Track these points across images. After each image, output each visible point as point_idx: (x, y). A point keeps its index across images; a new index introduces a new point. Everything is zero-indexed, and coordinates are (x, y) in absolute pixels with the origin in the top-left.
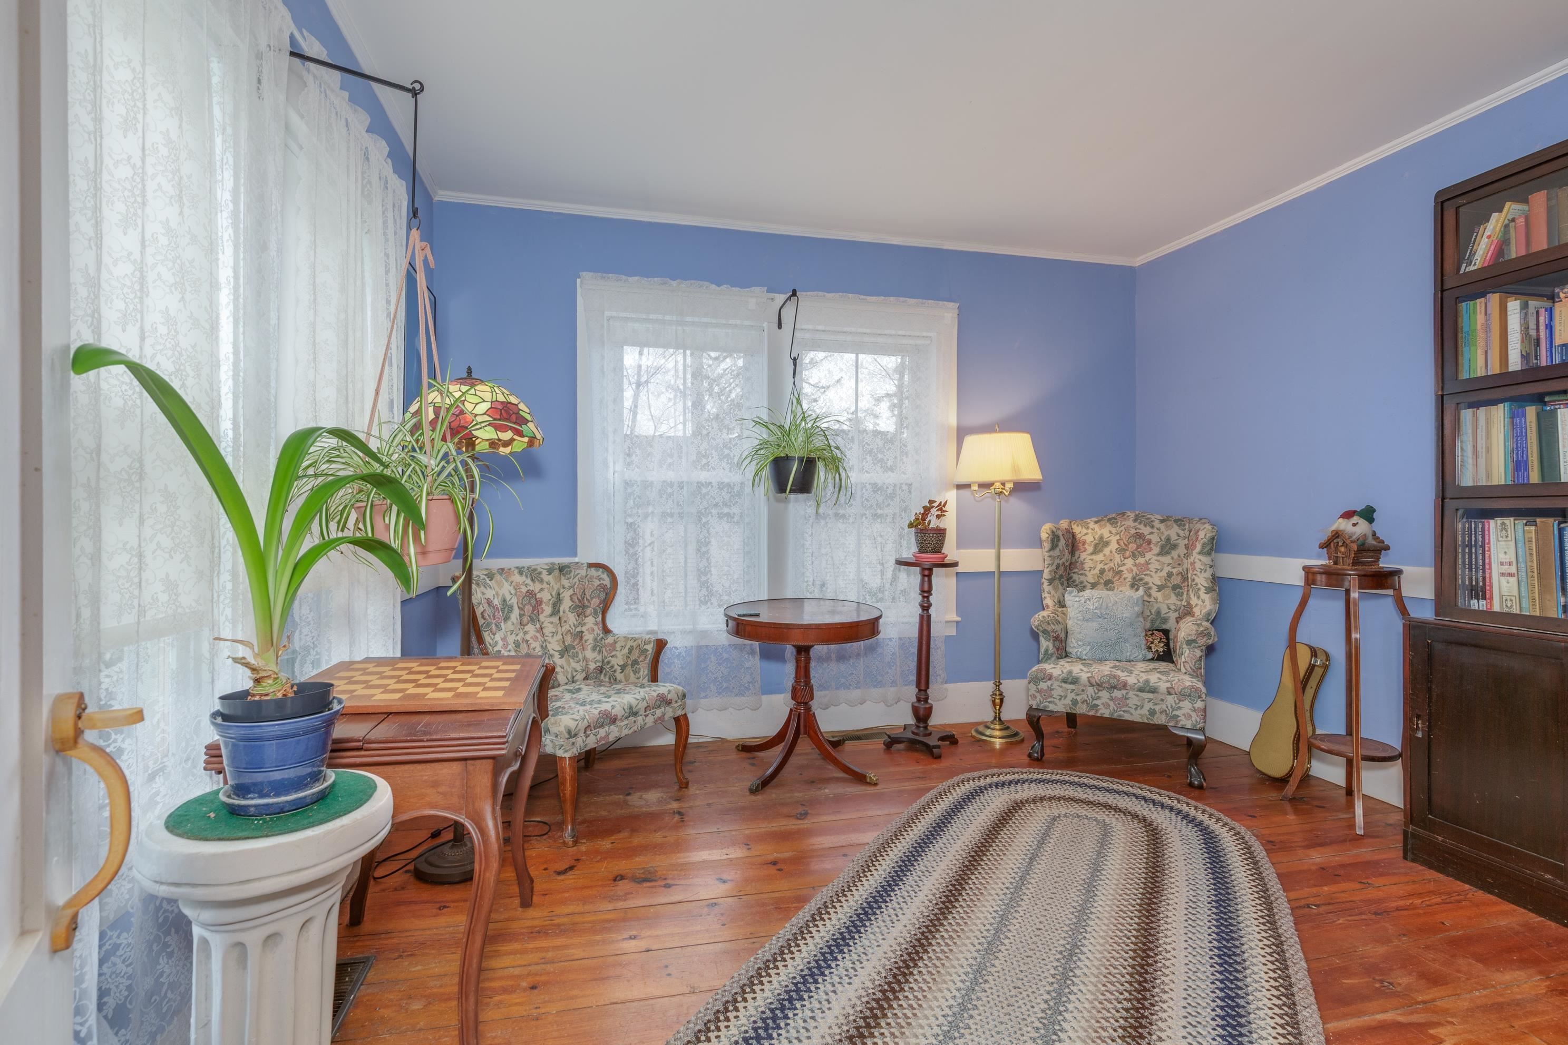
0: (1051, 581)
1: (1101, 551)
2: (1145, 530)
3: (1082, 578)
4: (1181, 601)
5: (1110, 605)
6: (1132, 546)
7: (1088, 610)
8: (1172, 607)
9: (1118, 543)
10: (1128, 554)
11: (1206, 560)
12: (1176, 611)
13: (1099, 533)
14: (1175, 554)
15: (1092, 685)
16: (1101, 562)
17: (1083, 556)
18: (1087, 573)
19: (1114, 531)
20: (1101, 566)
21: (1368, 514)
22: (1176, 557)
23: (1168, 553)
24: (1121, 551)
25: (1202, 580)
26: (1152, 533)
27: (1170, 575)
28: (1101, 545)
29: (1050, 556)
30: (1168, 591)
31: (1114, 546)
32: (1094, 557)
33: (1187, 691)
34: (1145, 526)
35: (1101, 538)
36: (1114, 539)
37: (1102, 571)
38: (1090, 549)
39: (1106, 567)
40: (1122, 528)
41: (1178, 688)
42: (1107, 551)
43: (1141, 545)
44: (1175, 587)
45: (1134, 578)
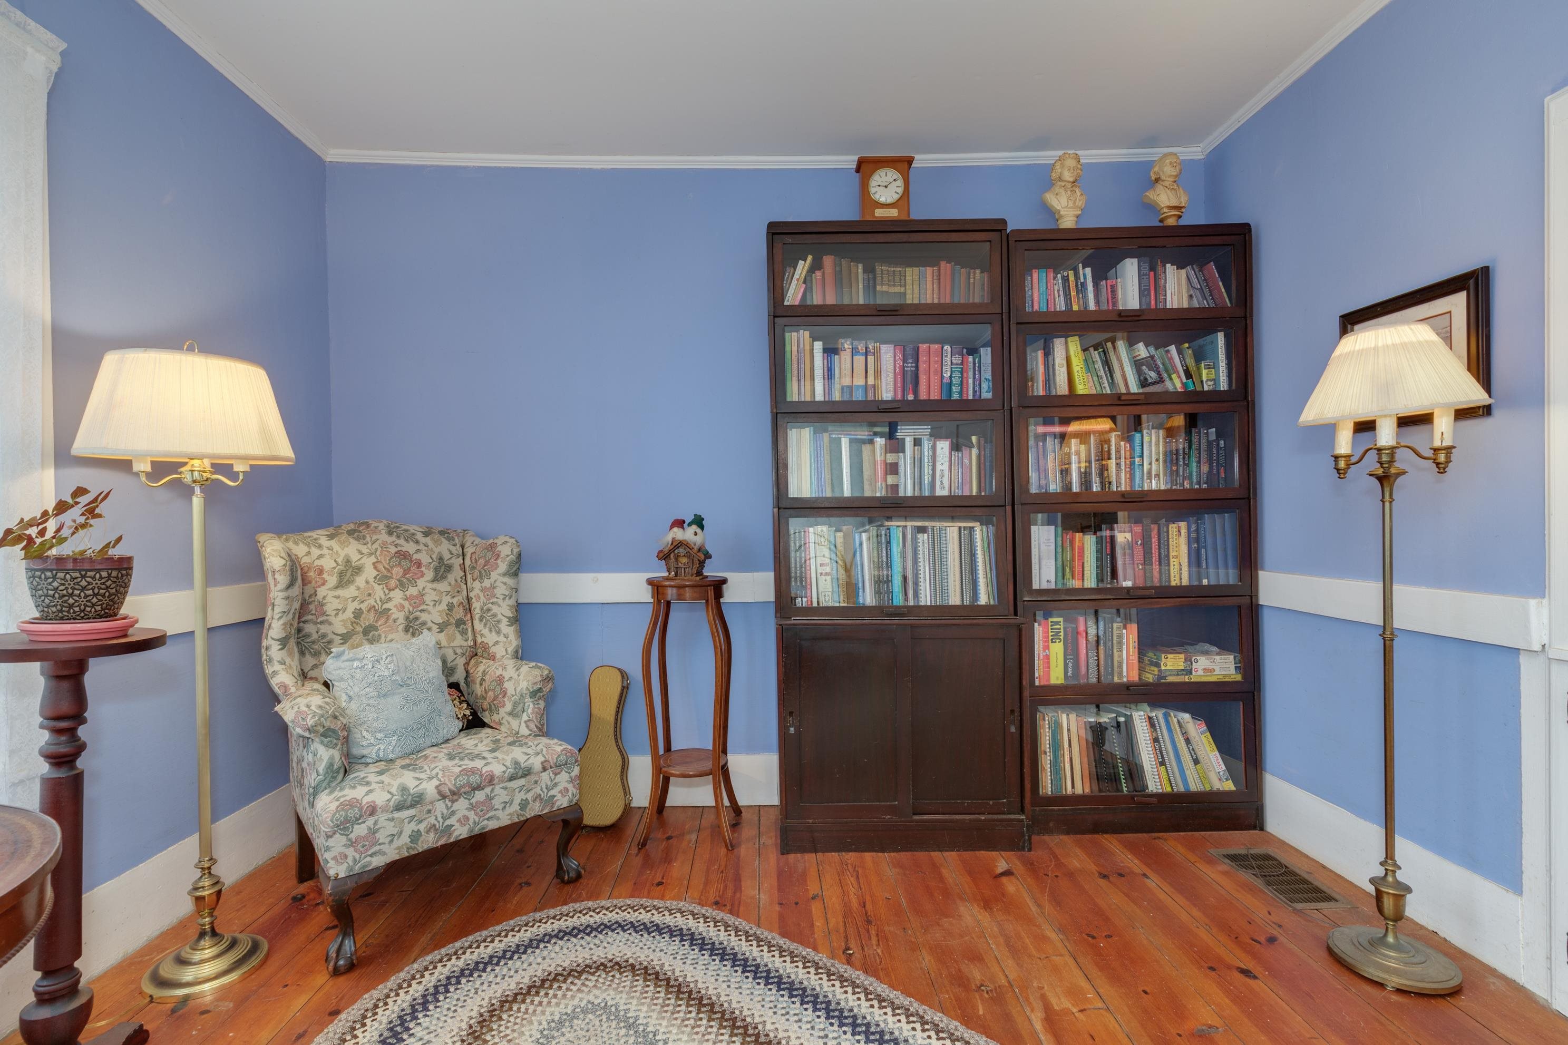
0: (284, 642)
1: (350, 582)
2: (410, 547)
3: (324, 629)
4: (466, 640)
5: (408, 664)
6: (397, 572)
7: (382, 679)
8: (459, 651)
9: (375, 568)
10: (393, 583)
11: (510, 581)
12: (463, 654)
13: (342, 554)
14: (451, 577)
15: (444, 797)
16: (354, 599)
17: (321, 592)
18: (332, 619)
19: (365, 550)
20: (356, 605)
21: (699, 522)
22: (453, 582)
23: (443, 578)
24: (382, 579)
25: (504, 610)
26: (418, 551)
27: (451, 607)
28: (348, 574)
29: (287, 598)
30: (452, 629)
31: (369, 573)
32: (339, 592)
33: (563, 758)
34: (407, 541)
35: (348, 561)
36: (368, 562)
37: (358, 614)
38: (332, 580)
39: (364, 606)
40: (376, 545)
41: (552, 759)
42: (360, 581)
43: (409, 569)
44: (459, 623)
45: (407, 618)
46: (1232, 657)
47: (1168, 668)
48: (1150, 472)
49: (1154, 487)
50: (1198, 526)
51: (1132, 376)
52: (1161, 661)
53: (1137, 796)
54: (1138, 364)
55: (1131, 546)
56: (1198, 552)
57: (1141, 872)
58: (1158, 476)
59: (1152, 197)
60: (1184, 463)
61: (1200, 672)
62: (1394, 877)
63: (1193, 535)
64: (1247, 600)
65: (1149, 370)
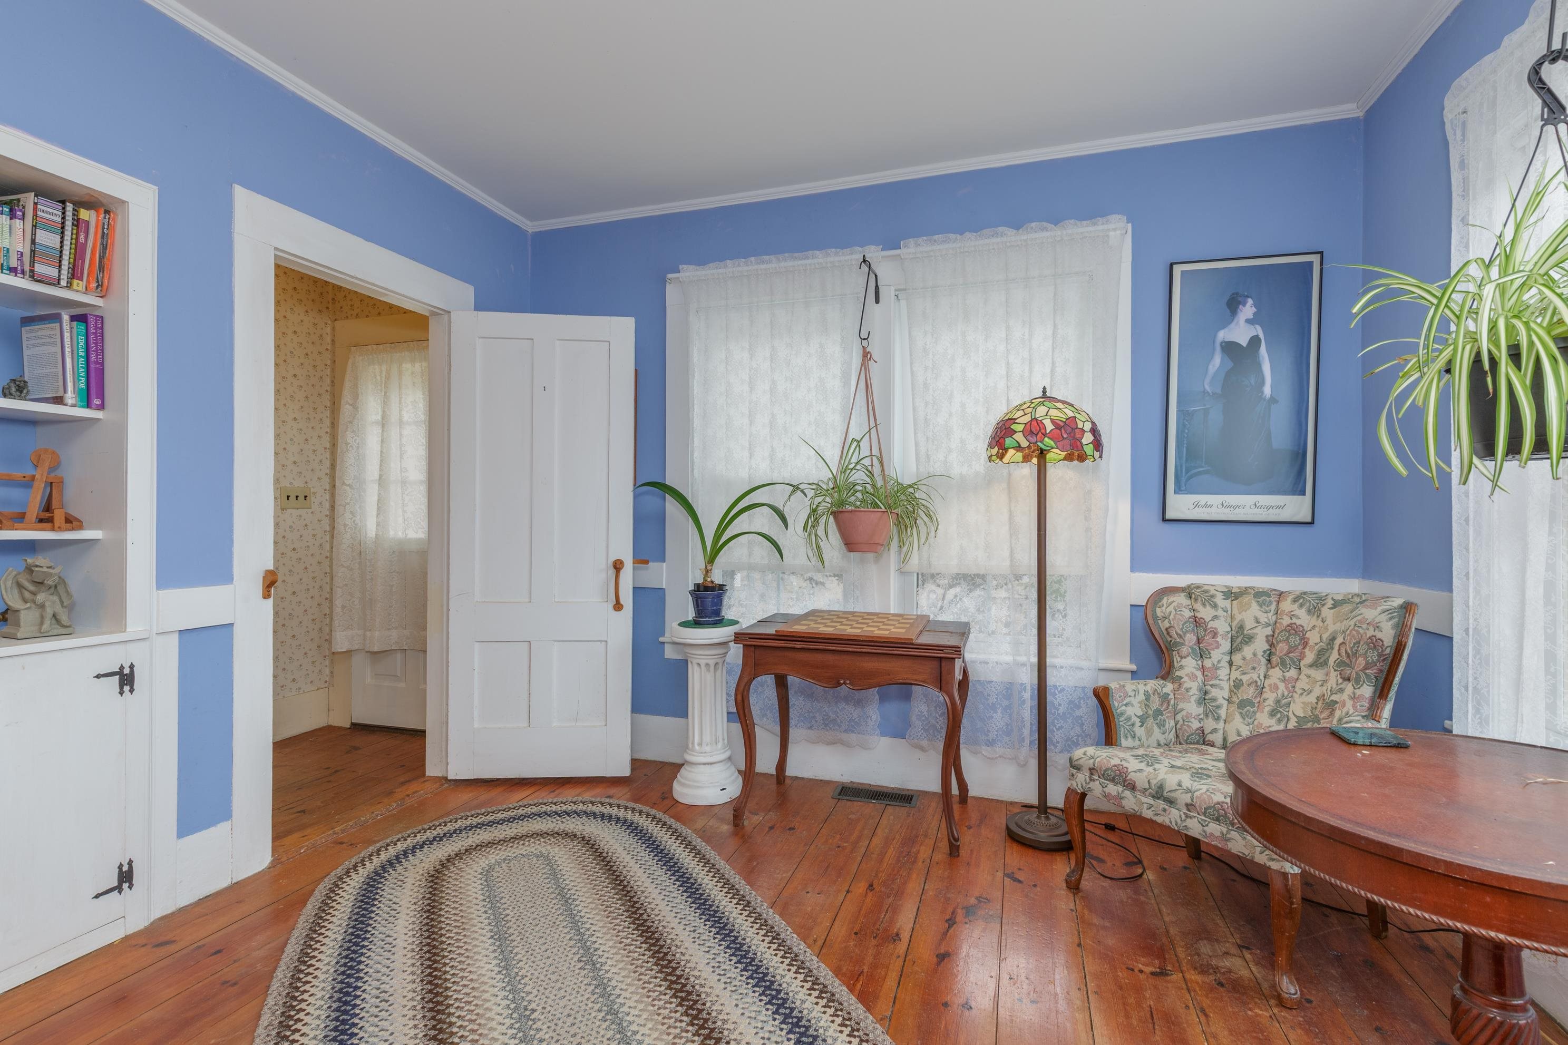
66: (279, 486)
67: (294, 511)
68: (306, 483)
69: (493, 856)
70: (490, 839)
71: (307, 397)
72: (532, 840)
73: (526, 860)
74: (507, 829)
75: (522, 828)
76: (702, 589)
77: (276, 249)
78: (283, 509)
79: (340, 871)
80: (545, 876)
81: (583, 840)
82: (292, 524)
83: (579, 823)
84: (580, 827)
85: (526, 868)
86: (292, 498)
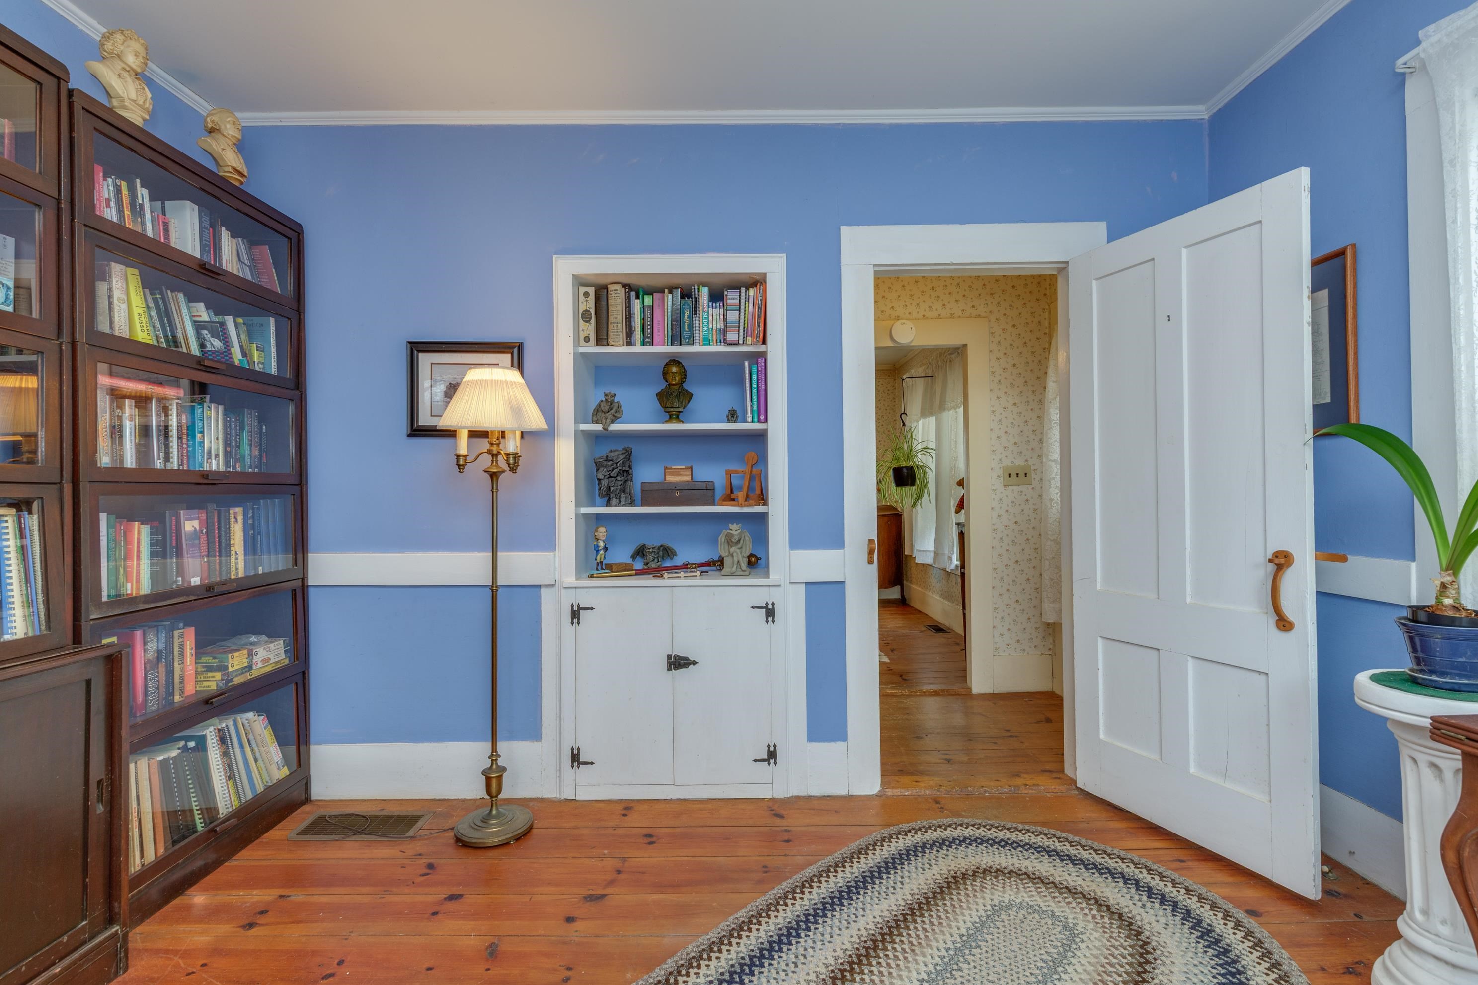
46: (282, 642)
47: (236, 668)
48: (210, 452)
49: (214, 468)
50: (253, 512)
51: (194, 340)
52: (228, 662)
53: (216, 826)
54: (199, 326)
55: (196, 534)
56: (254, 538)
57: (276, 896)
58: (217, 456)
59: (214, 146)
60: (236, 444)
61: (260, 665)
62: (497, 764)
63: (250, 521)
64: (299, 583)
65: (212, 337)
66: (1001, 466)
67: (1015, 488)
68: (1027, 461)
69: (1027, 895)
70: (1044, 874)
71: (1026, 382)
72: (1084, 905)
73: (1050, 922)
74: (1074, 874)
75: (1090, 883)
76: (1422, 616)
77: (875, 266)
78: (1005, 486)
79: (905, 826)
80: (1045, 957)
81: (1142, 947)
82: (1014, 500)
83: (1163, 920)
84: (1158, 927)
85: (1039, 932)
86: (1014, 476)
